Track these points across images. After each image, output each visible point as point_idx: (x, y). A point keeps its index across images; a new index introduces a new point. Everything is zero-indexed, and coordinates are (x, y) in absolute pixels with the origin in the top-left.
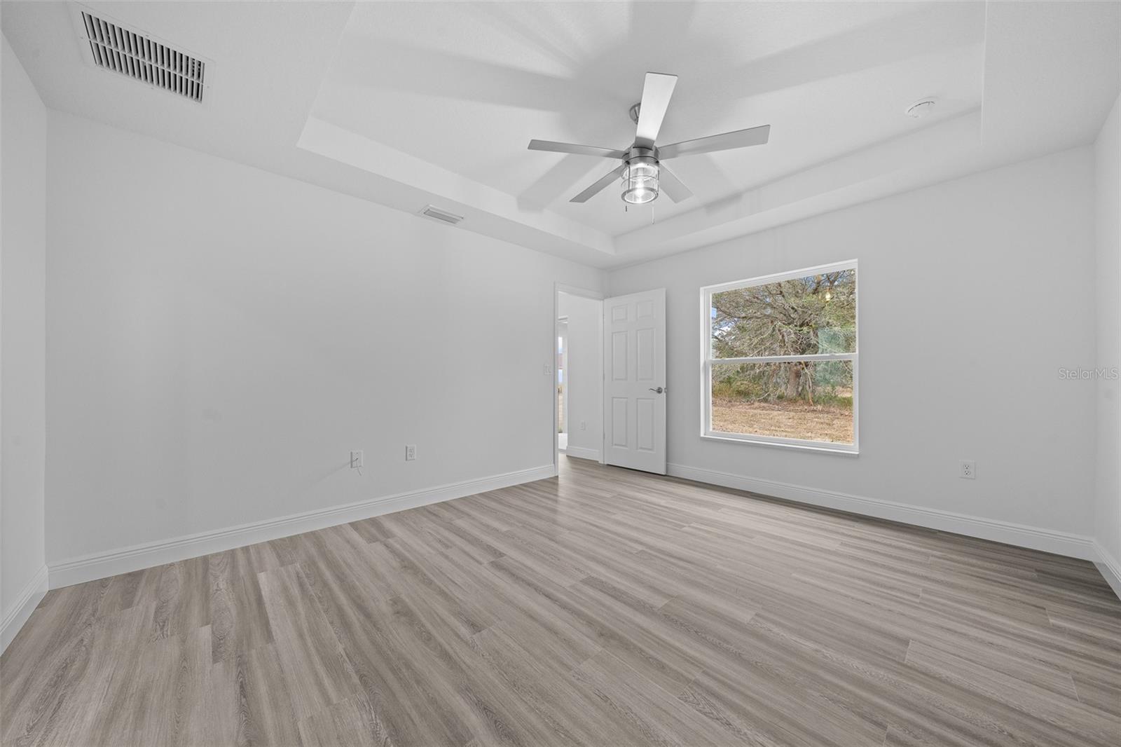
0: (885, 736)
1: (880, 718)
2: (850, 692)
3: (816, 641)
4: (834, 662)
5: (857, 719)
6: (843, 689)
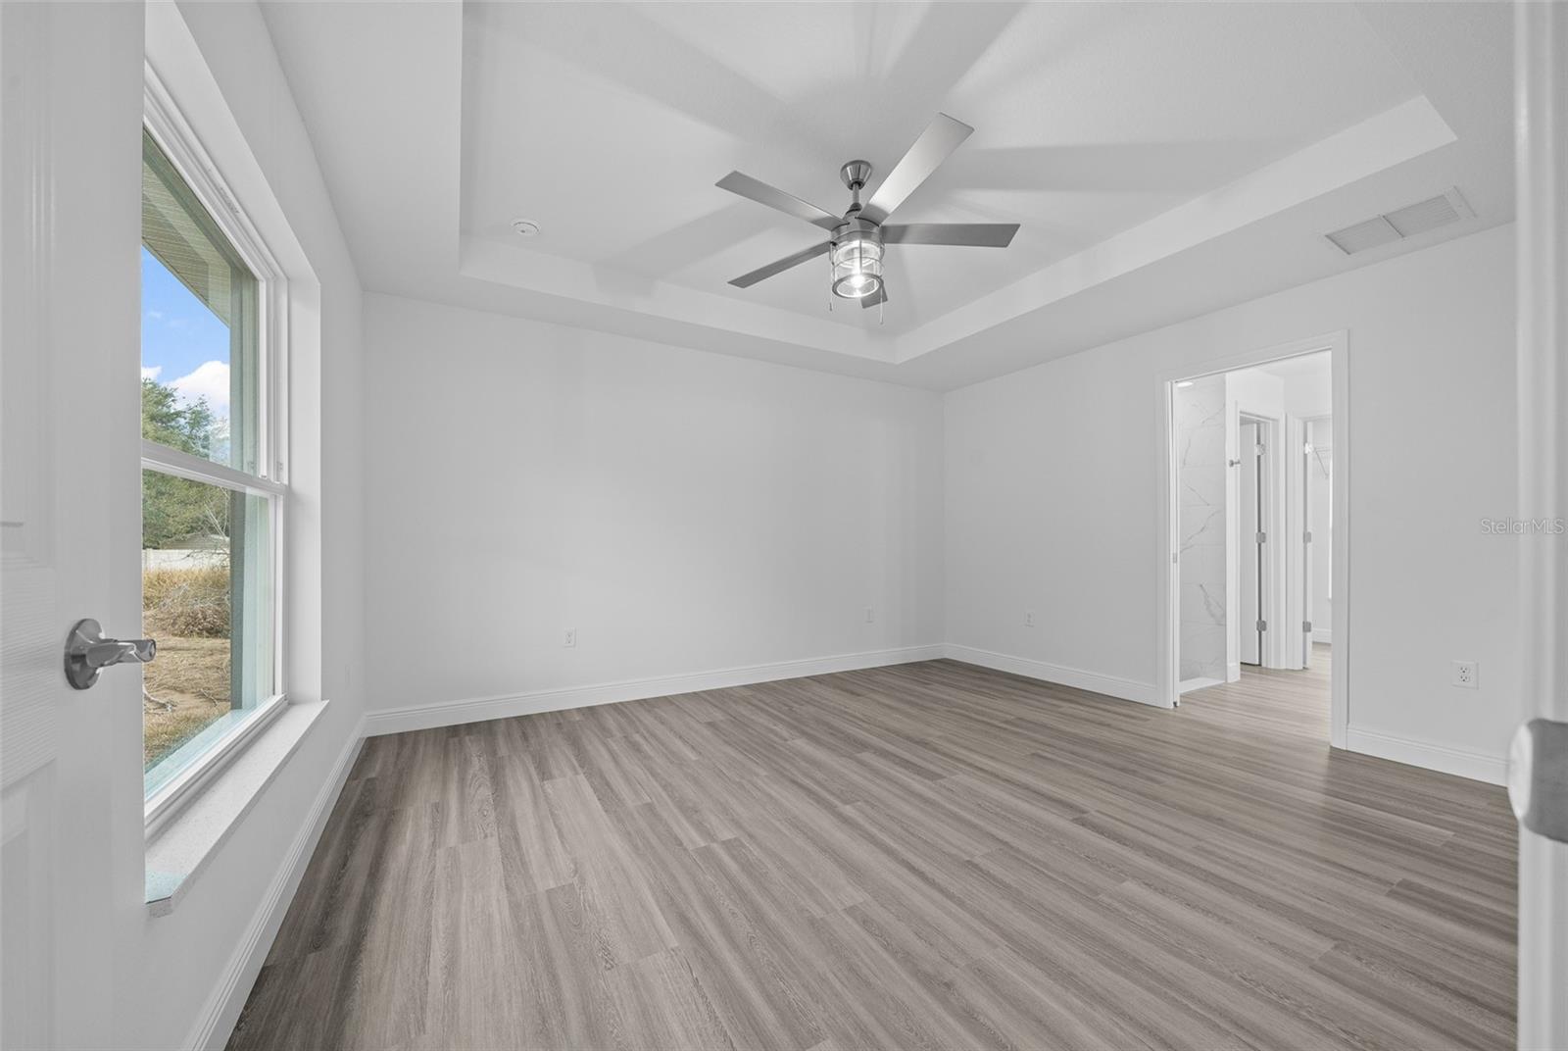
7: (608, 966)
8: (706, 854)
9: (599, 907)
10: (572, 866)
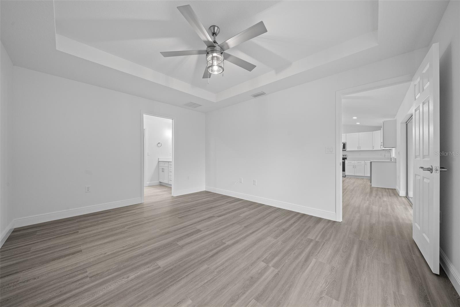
0: (89, 276)
1: (93, 278)
2: (106, 276)
3: (132, 280)
4: (119, 280)
5: (99, 272)
6: (109, 275)
7: (334, 268)
8: (275, 266)
9: (324, 280)
10: (320, 302)
